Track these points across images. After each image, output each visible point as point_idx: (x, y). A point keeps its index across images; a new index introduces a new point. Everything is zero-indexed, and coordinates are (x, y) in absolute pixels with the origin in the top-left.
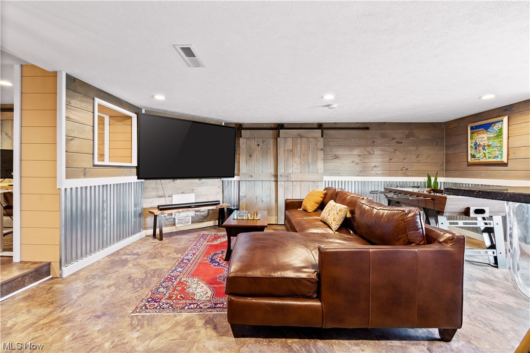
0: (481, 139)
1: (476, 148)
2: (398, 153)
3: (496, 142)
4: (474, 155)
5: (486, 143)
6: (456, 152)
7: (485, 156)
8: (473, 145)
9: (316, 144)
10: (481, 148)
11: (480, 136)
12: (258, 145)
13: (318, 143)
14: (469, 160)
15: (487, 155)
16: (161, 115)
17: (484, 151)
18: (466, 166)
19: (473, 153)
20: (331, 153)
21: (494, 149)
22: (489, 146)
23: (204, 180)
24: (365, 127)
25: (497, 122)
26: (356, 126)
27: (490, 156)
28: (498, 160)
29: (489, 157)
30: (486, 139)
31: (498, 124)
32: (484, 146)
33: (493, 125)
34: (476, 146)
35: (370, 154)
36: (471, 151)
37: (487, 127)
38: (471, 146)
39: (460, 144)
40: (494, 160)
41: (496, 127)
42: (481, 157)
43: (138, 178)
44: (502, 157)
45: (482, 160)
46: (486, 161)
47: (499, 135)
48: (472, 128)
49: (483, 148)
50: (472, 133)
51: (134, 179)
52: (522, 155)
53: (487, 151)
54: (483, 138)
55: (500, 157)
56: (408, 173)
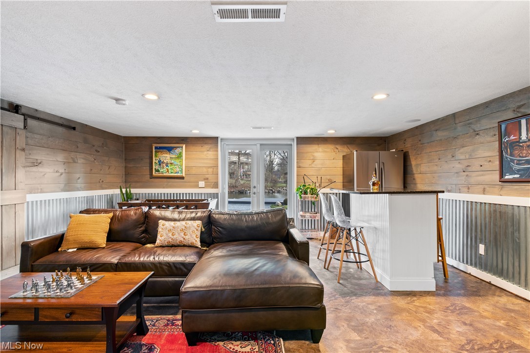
0: (165, 158)
1: (160, 165)
2: (97, 163)
3: (177, 162)
4: (158, 170)
5: (169, 161)
6: (138, 166)
7: (168, 171)
8: (157, 162)
9: (14, 139)
10: (164, 165)
11: (164, 155)
13: (18, 138)
14: (154, 174)
15: (170, 170)
17: (168, 168)
18: (149, 178)
19: (157, 167)
20: (30, 157)
21: (176, 166)
22: (171, 164)
24: (70, 126)
25: (178, 147)
26: (60, 122)
27: (172, 171)
28: (179, 175)
29: (171, 173)
30: (168, 158)
31: (178, 149)
32: (167, 163)
33: (175, 149)
34: (160, 163)
35: (74, 162)
36: (155, 166)
37: (170, 150)
38: (155, 162)
39: (142, 159)
40: (176, 174)
41: (178, 151)
42: (164, 171)
44: (182, 173)
45: (165, 174)
46: (168, 175)
47: (180, 156)
48: (156, 148)
49: (166, 165)
50: (156, 152)
52: (194, 172)
53: (170, 168)
54: (166, 157)
55: (180, 172)
56: (103, 186)
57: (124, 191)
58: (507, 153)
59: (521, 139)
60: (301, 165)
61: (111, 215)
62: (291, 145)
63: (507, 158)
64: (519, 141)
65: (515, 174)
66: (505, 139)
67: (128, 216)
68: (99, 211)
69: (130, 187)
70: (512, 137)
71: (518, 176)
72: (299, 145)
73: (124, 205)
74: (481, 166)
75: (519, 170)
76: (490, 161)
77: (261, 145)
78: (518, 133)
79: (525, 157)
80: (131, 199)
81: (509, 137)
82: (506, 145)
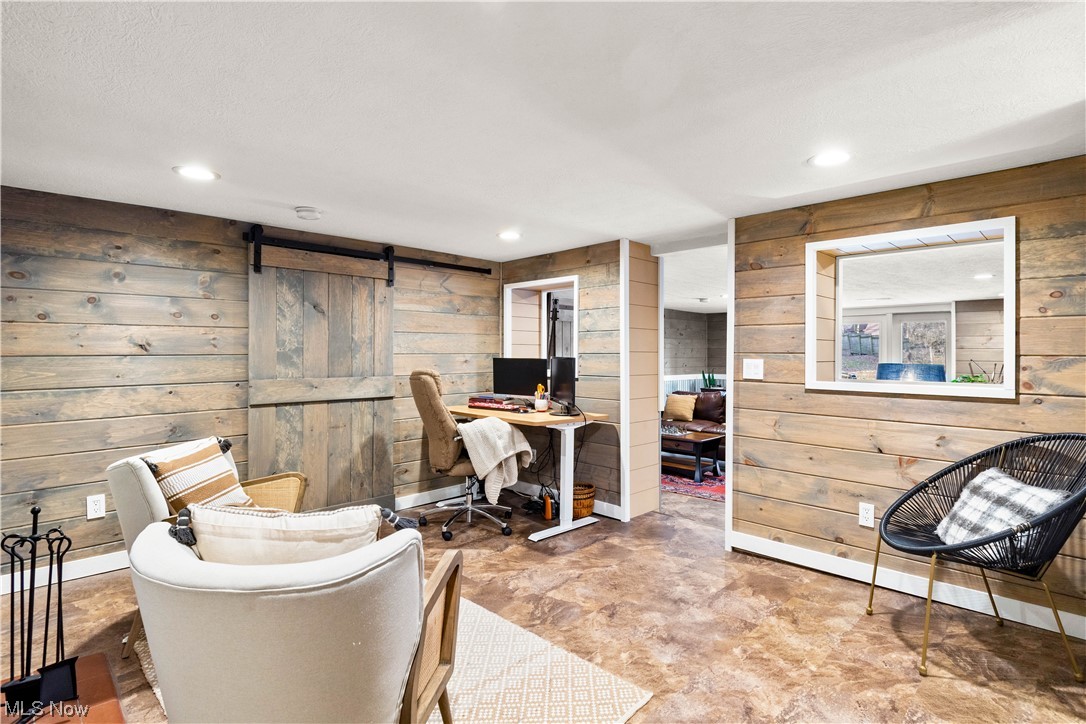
57: (707, 376)
60: (965, 345)
61: (696, 396)
62: (950, 312)
67: (709, 399)
68: (686, 393)
69: (713, 372)
72: (961, 314)
73: (707, 390)
77: (894, 314)
80: (714, 385)
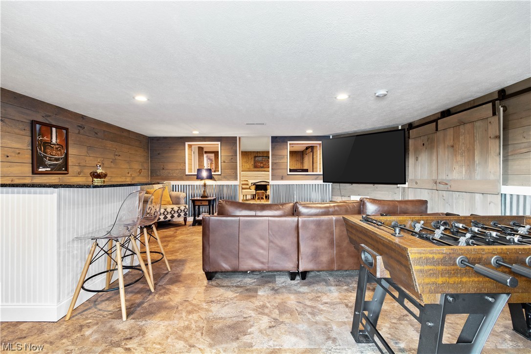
9: (486, 130)
12: (423, 144)
13: (490, 127)
16: (342, 136)
20: (525, 140)
23: (376, 185)
43: (324, 182)
51: (321, 182)
58: (40, 149)
59: (52, 141)
63: (40, 154)
64: (50, 143)
65: (48, 167)
66: (40, 138)
70: (45, 138)
71: (49, 169)
74: (8, 156)
75: (50, 165)
76: (19, 153)
78: (50, 136)
79: (55, 156)
81: (43, 137)
82: (40, 143)
